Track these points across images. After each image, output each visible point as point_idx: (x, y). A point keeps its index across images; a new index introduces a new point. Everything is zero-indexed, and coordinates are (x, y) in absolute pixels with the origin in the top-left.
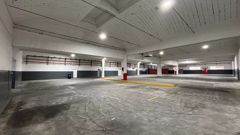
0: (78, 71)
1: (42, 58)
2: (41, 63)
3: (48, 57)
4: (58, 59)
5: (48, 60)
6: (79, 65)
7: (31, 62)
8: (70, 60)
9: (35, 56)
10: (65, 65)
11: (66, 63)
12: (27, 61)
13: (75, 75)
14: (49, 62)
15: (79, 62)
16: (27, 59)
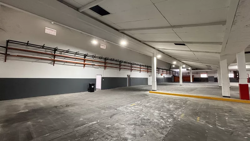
0: (103, 78)
1: (43, 51)
2: (40, 61)
3: (55, 50)
4: (72, 56)
5: (55, 56)
6: (105, 67)
7: (18, 56)
8: (91, 59)
9: (28, 44)
10: (84, 66)
11: (85, 63)
12: (8, 53)
13: (98, 85)
14: (55, 59)
15: (105, 63)
16: (7, 48)
